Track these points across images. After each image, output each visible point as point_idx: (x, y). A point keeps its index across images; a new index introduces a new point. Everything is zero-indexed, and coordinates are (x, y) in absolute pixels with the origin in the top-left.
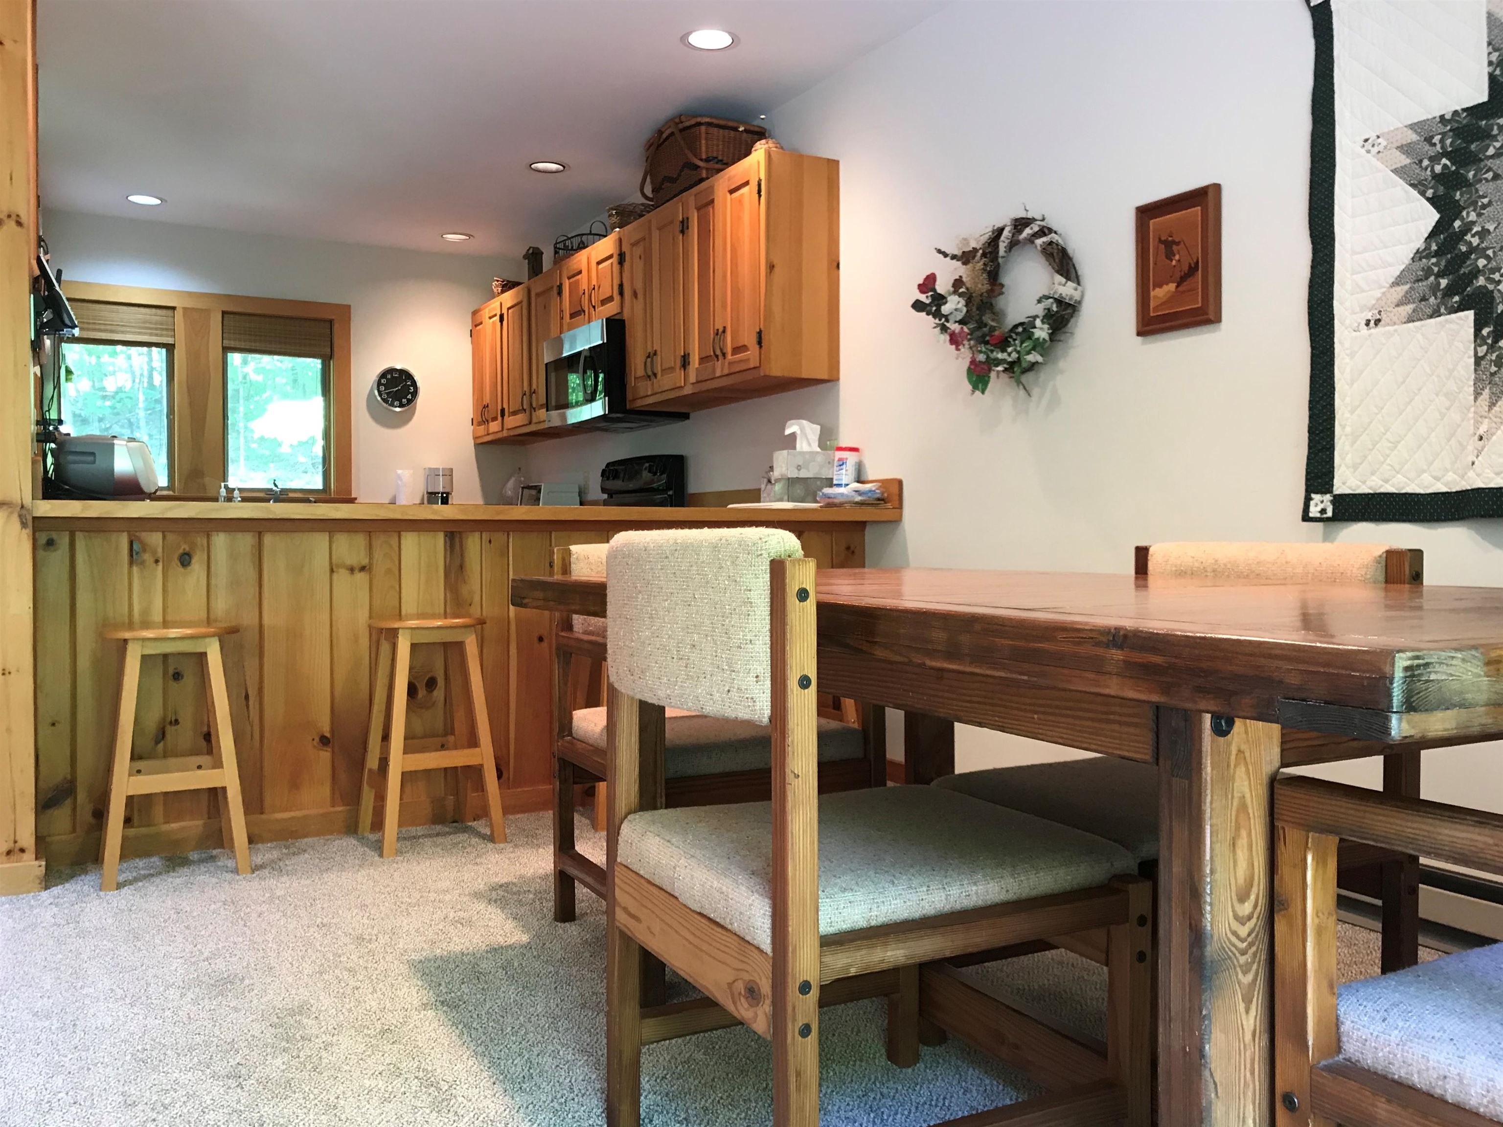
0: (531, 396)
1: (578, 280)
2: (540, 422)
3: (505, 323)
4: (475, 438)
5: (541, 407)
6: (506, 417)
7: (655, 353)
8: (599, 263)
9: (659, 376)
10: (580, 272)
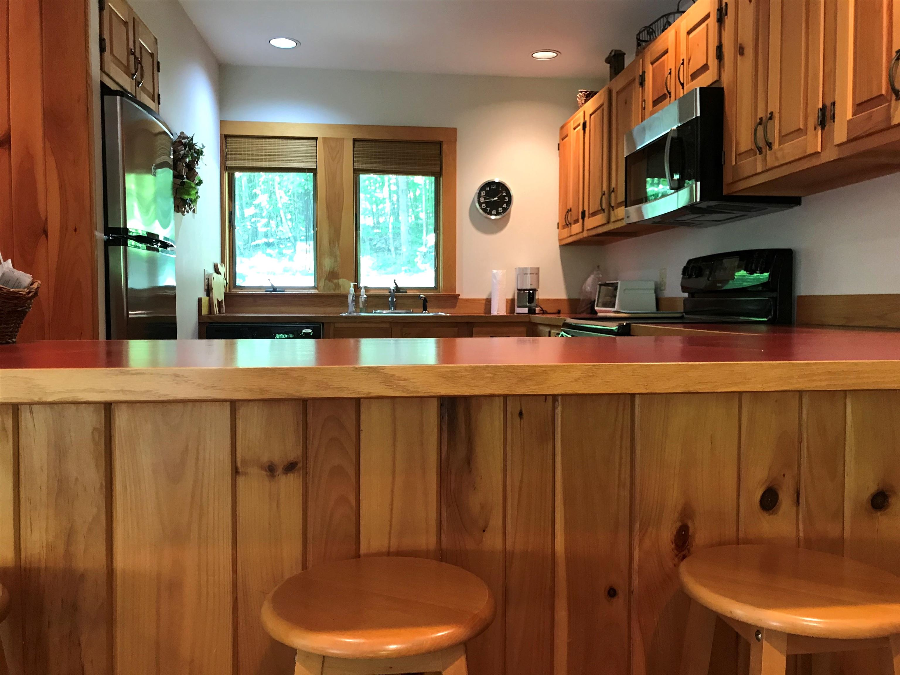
0: (610, 195)
1: (664, 61)
2: (618, 221)
3: (587, 129)
4: (560, 240)
5: (619, 205)
6: (586, 219)
7: (771, 117)
8: (689, 33)
9: (776, 146)
10: (666, 52)
